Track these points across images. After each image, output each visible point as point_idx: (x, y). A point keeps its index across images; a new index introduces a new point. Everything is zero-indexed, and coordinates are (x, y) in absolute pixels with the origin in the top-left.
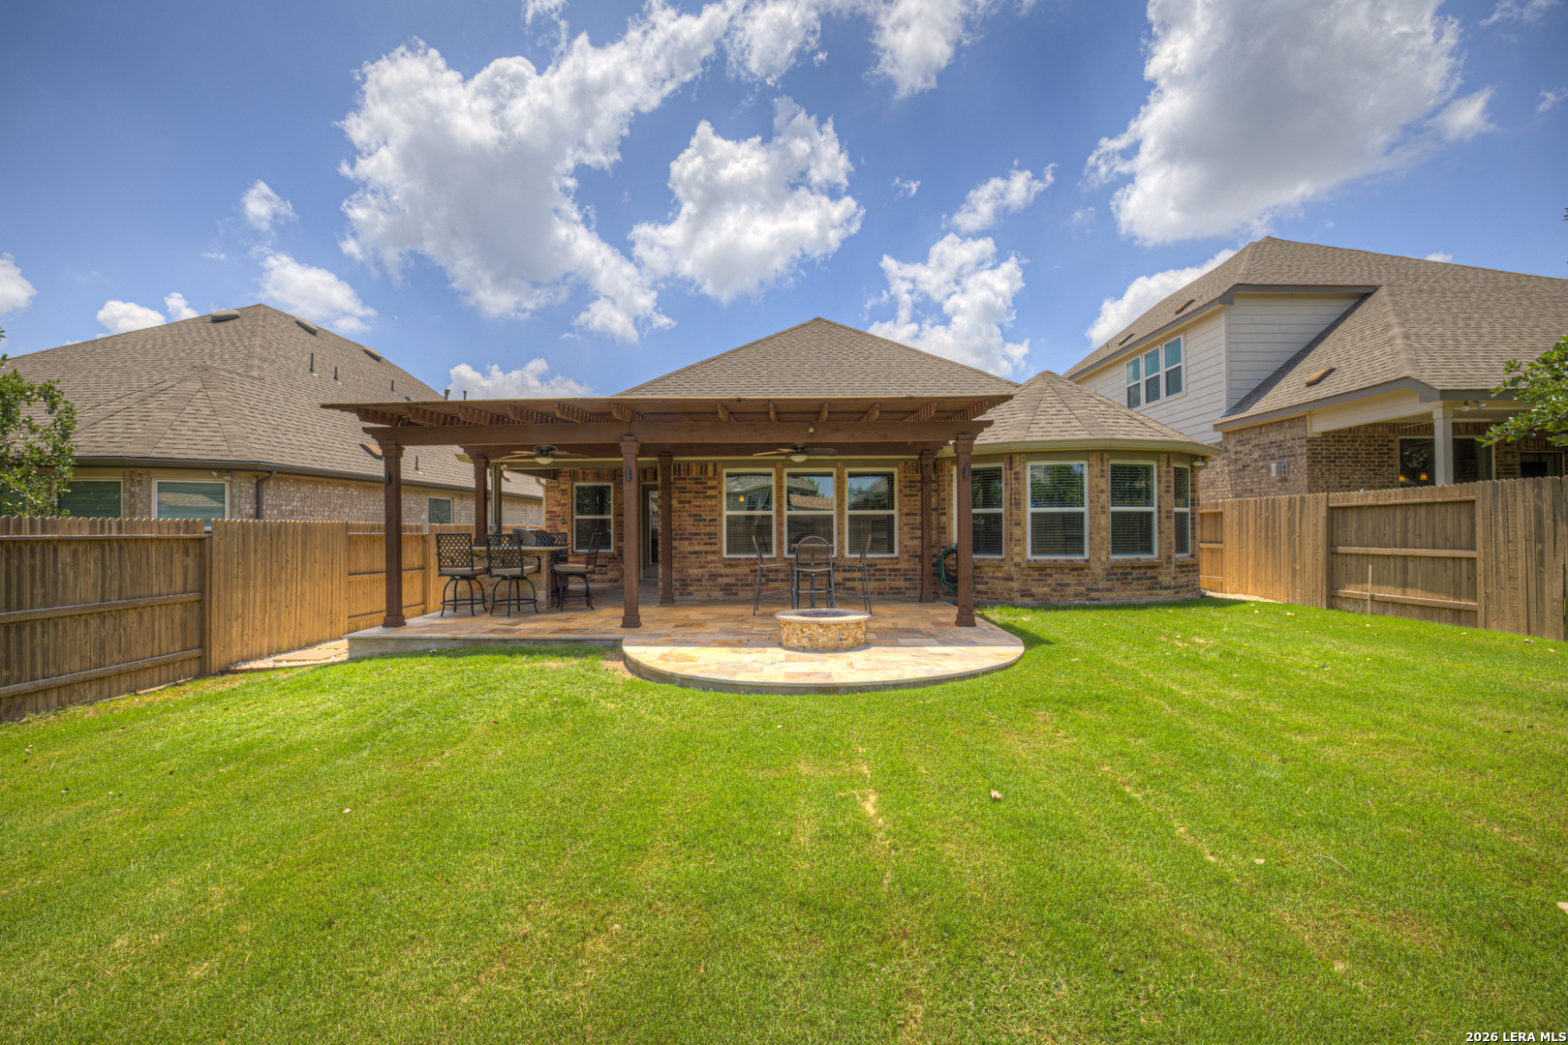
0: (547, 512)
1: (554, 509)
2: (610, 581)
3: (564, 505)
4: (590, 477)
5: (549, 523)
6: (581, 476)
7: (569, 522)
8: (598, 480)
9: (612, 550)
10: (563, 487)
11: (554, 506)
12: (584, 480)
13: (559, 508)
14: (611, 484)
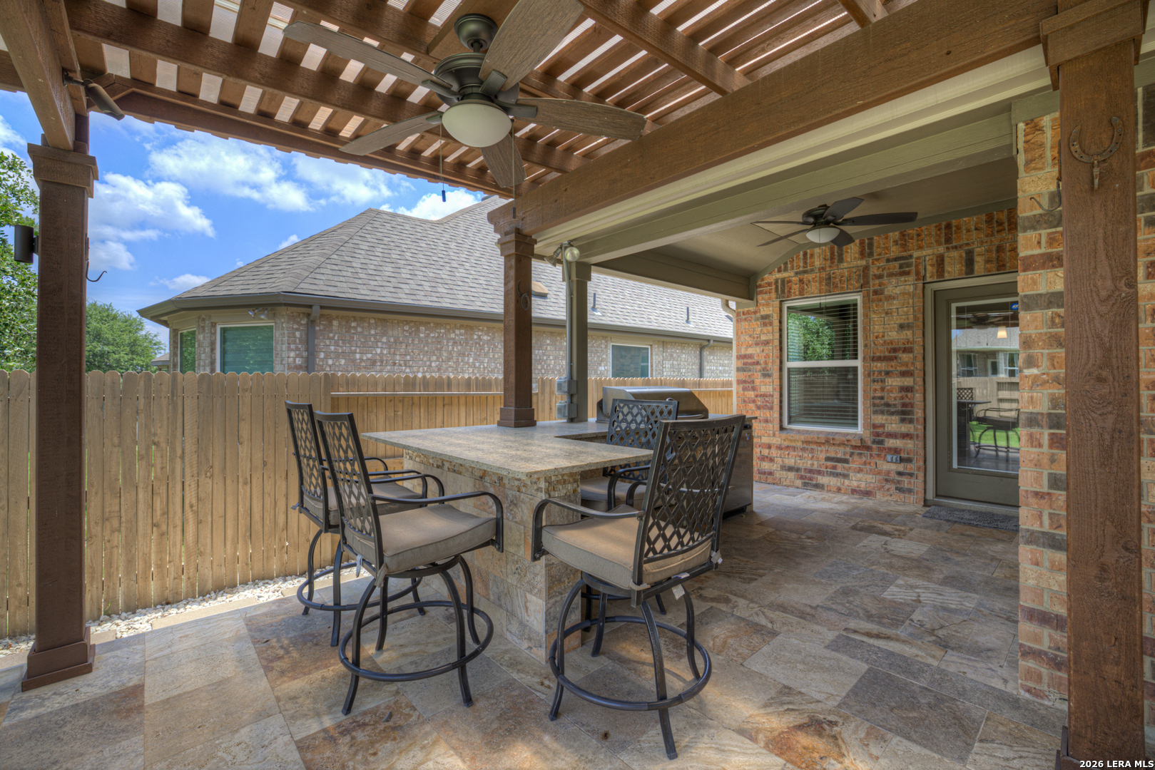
0: (739, 357)
1: (750, 351)
2: (854, 491)
3: (767, 343)
4: (814, 288)
5: (742, 376)
6: (796, 288)
7: (776, 374)
8: (829, 293)
9: (859, 430)
10: (764, 311)
11: (750, 346)
12: (802, 292)
13: (758, 349)
14: (858, 298)
